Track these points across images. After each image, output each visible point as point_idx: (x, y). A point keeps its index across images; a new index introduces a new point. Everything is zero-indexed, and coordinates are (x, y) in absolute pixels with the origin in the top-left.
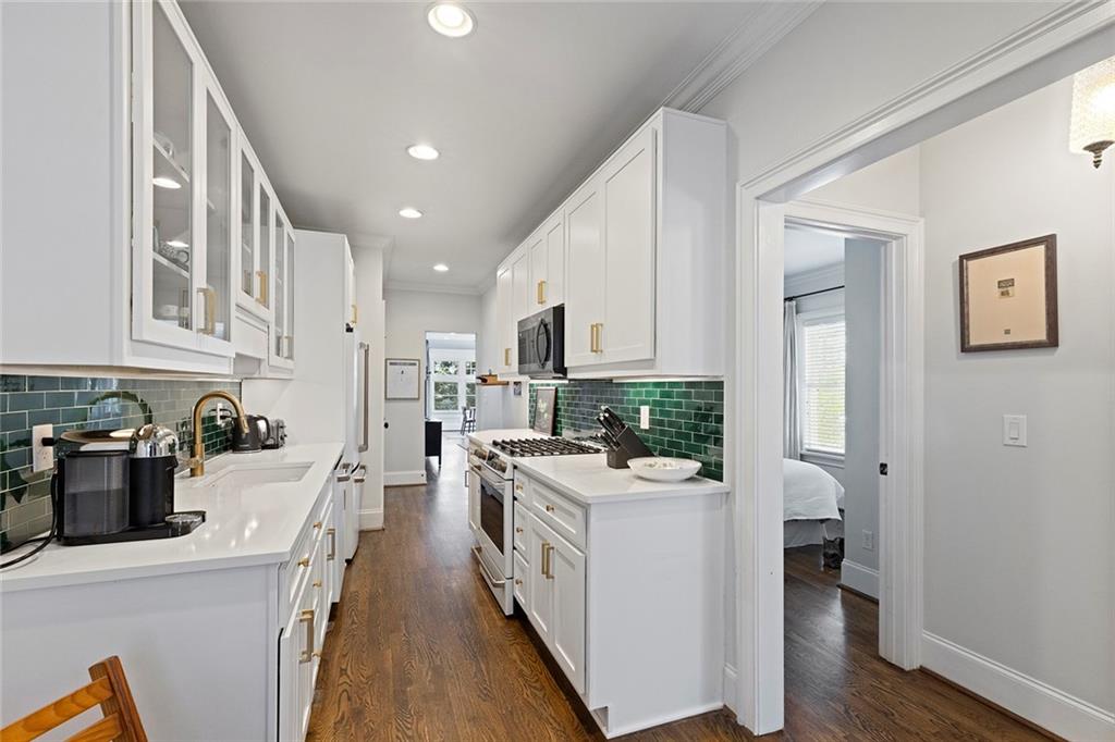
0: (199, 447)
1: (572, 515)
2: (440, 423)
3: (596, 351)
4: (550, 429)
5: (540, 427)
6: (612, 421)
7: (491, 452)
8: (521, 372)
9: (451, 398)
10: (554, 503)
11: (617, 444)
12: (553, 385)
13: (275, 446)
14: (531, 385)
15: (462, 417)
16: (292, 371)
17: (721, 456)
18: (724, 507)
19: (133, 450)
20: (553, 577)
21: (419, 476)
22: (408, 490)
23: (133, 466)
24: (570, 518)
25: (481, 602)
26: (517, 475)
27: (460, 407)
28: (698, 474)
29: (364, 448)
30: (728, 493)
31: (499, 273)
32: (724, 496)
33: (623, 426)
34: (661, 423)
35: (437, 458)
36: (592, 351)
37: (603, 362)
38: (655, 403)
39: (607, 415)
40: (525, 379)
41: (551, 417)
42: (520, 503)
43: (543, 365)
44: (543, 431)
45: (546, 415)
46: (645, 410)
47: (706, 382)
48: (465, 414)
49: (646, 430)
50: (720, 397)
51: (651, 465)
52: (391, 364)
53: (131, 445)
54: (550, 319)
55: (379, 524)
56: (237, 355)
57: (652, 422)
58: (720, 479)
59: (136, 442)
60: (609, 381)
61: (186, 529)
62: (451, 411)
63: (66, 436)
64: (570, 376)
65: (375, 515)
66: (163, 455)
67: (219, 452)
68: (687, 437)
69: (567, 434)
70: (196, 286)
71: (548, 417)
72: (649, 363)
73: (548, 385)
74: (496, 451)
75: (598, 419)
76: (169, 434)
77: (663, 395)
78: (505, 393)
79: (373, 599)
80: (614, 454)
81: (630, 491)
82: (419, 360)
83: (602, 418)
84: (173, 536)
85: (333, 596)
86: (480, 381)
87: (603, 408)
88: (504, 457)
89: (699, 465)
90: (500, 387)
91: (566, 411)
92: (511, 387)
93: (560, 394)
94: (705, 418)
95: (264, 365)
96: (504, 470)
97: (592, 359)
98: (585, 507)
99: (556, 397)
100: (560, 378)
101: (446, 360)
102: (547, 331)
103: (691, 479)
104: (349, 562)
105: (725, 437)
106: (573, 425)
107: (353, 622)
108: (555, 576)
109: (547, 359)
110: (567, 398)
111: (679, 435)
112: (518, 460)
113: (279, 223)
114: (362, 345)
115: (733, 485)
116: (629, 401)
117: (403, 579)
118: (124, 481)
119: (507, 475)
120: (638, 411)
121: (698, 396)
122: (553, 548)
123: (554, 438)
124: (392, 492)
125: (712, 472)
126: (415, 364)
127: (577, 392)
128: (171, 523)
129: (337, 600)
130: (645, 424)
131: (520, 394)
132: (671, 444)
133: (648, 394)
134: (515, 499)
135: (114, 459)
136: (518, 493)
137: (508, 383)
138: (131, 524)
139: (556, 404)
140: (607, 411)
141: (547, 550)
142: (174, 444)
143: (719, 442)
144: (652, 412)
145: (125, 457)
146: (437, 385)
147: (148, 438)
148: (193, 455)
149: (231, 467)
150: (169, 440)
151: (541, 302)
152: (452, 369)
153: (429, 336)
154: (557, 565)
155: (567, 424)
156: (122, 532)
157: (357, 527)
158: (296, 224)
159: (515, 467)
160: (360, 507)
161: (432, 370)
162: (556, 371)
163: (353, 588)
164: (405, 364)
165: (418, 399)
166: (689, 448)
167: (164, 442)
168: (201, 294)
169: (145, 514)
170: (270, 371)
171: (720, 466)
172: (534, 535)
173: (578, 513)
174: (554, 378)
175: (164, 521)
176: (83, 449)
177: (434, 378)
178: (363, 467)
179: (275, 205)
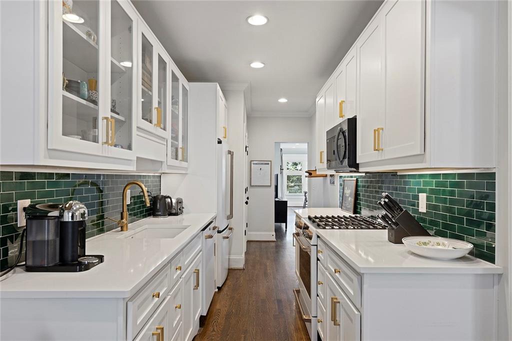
0: (126, 214)
1: (352, 280)
2: (287, 201)
3: (377, 150)
4: (352, 208)
5: (346, 208)
6: (392, 205)
7: (305, 224)
8: (329, 167)
9: (298, 185)
10: (340, 268)
11: (396, 224)
12: (355, 177)
13: (176, 214)
14: (341, 177)
15: (304, 198)
16: (186, 169)
17: (493, 239)
18: (496, 287)
19: (61, 216)
20: (339, 325)
21: (271, 236)
22: (263, 244)
23: (62, 226)
24: (351, 282)
25: (297, 330)
26: (320, 243)
27: (303, 192)
28: (471, 253)
29: (230, 217)
30: (500, 275)
31: (317, 100)
32: (496, 278)
33: (402, 210)
34: (435, 208)
35: (285, 224)
36: (375, 150)
37: (383, 158)
38: (432, 191)
39: (387, 200)
40: (333, 172)
41: (353, 200)
42: (321, 263)
43: (342, 162)
44: (347, 210)
45: (350, 199)
46: (423, 197)
47: (477, 174)
48: (305, 196)
49: (423, 213)
50: (492, 186)
51: (425, 244)
52: (254, 164)
53: (60, 213)
54: (345, 128)
55: (241, 265)
56: (137, 158)
57: (428, 206)
58: (492, 260)
59: (64, 211)
60: (394, 174)
61: (87, 267)
62: (298, 194)
63: (40, 206)
64: (361, 170)
65: (239, 260)
66: (78, 220)
67: (145, 216)
68: (460, 221)
69: (365, 213)
70: (101, 115)
71: (351, 200)
72: (421, 157)
73: (352, 177)
74: (309, 223)
75: (380, 203)
76: (83, 208)
77: (437, 184)
78: (325, 182)
79: (228, 316)
80: (393, 231)
81: (404, 266)
82: (271, 161)
83: (383, 203)
84: (79, 271)
85: (202, 310)
86: (307, 174)
87: (384, 194)
88: (312, 228)
89: (470, 246)
90: (322, 178)
91: (364, 196)
92: (329, 178)
93: (359, 184)
94: (478, 205)
95: (164, 165)
96: (310, 238)
97: (375, 156)
98: (360, 276)
99: (357, 186)
100: (355, 172)
101: (295, 162)
102: (345, 137)
103: (463, 259)
104: (219, 288)
105: (496, 223)
106: (368, 207)
107: (214, 330)
108: (341, 324)
109: (344, 158)
110: (364, 186)
111: (453, 219)
112: (321, 232)
113: (175, 78)
114: (230, 152)
115: (506, 268)
116: (410, 190)
117: (249, 304)
118: (56, 236)
119: (313, 241)
120: (417, 198)
121: (470, 186)
122: (339, 302)
123: (354, 216)
124: (253, 245)
125: (485, 253)
126: (268, 164)
127: (371, 182)
128: (81, 262)
129: (205, 314)
130: (423, 208)
131: (333, 183)
132: (446, 226)
133: (426, 184)
134: (318, 259)
135: (51, 221)
136: (320, 255)
137: (326, 176)
138: (60, 261)
139: (357, 190)
140: (387, 197)
141: (334, 304)
142: (84, 213)
143: (491, 227)
144: (428, 199)
145: (56, 220)
146: (289, 178)
147: (70, 209)
148: (122, 218)
149: (147, 226)
150: (82, 211)
151: (342, 116)
152: (299, 167)
153: (282, 146)
154: (342, 317)
155: (364, 205)
156: (55, 265)
157: (227, 267)
158: (190, 79)
159: (318, 237)
160: (229, 254)
161: (285, 167)
162: (350, 166)
163: (218, 306)
164: (262, 164)
165: (270, 186)
166: (462, 230)
167: (78, 212)
168: (105, 120)
169: (69, 256)
170: (168, 169)
171: (492, 249)
172: (328, 289)
173: (355, 278)
174: (351, 172)
175: (77, 261)
176: (50, 214)
177: (286, 173)
178: (231, 229)
179: (171, 66)
